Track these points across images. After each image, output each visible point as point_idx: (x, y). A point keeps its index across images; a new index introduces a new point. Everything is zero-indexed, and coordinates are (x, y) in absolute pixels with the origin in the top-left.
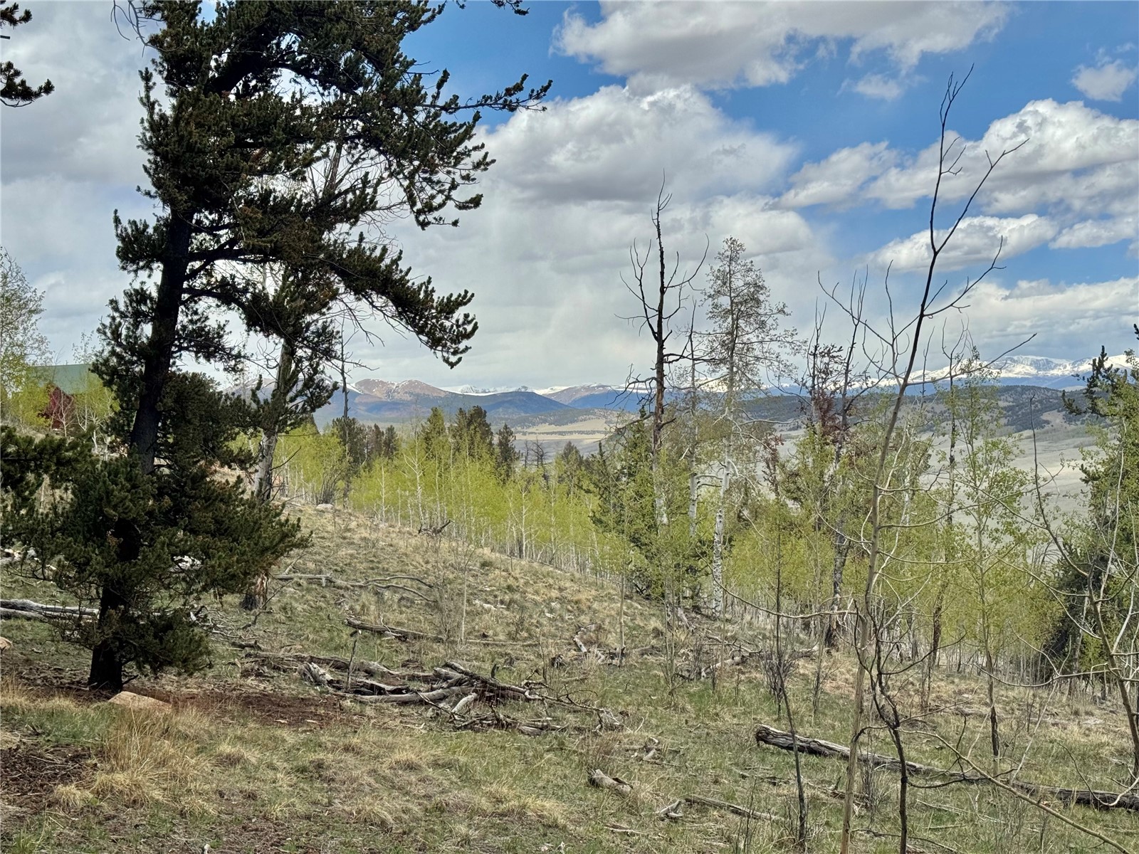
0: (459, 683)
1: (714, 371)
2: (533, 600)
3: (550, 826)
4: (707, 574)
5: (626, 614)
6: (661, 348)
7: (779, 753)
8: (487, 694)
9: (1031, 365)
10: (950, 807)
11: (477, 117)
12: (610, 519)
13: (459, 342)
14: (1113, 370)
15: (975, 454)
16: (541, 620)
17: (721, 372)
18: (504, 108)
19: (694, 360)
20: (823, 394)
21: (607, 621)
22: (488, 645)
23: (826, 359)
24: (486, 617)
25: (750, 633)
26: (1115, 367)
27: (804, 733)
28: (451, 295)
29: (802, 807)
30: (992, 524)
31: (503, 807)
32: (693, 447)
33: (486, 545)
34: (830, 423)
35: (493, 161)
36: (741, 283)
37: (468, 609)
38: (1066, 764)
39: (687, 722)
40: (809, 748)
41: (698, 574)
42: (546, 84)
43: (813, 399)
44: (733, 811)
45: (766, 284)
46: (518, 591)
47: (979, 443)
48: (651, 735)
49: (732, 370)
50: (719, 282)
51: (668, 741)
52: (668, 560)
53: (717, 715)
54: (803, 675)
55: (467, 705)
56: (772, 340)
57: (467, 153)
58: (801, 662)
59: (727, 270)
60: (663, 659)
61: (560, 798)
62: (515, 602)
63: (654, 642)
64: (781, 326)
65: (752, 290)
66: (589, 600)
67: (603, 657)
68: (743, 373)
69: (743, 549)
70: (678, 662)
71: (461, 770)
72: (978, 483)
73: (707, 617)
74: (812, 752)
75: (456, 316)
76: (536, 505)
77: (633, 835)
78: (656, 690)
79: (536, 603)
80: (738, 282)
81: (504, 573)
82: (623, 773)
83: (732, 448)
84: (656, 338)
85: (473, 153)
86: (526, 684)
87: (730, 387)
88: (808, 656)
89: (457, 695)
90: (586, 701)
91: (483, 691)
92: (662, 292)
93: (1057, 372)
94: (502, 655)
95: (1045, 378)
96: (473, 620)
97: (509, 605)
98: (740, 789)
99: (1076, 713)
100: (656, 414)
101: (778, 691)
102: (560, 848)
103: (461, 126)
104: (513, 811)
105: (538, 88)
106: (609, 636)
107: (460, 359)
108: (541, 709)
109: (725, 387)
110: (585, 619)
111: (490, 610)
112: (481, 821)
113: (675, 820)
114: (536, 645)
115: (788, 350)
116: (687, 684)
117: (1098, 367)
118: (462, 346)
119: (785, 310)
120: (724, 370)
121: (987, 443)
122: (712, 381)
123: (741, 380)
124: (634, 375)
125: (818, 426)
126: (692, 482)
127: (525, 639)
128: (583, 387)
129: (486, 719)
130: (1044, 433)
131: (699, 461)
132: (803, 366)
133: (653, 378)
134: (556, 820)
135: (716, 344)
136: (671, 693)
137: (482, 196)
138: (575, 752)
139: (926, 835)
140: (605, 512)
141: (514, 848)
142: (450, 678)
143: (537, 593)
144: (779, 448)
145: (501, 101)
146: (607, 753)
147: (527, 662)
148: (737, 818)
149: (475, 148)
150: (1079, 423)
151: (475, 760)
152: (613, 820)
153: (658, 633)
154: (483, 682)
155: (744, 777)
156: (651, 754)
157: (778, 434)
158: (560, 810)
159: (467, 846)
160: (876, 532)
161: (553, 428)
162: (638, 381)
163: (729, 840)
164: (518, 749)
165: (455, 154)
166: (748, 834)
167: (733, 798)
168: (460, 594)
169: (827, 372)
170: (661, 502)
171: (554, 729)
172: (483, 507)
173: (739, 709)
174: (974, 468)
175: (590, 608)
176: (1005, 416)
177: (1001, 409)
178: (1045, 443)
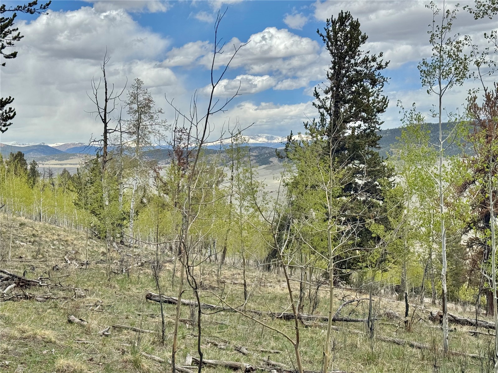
0: (7, 279)
1: (130, 137)
2: (45, 240)
3: (48, 342)
4: (127, 227)
5: (89, 245)
6: (106, 126)
7: (156, 304)
8: (21, 284)
9: (265, 138)
10: (227, 322)
11: (15, 16)
12: (82, 203)
13: (7, 121)
14: (295, 140)
15: (239, 175)
16: (49, 249)
17: (133, 138)
18: (28, 12)
19: (121, 132)
20: (179, 148)
21: (80, 249)
22: (22, 261)
23: (180, 133)
24: (22, 248)
25: (146, 252)
26: (296, 139)
27: (167, 295)
28: (2, 99)
29: (163, 326)
30: (246, 204)
31: (25, 335)
32: (121, 171)
33: (23, 216)
34: (182, 161)
35: (23, 37)
36: (142, 99)
37: (13, 245)
38: (274, 302)
39: (115, 292)
40: (169, 301)
41: (123, 227)
42: (48, 3)
43: (174, 151)
44: (133, 330)
45: (153, 99)
46: (38, 236)
47: (241, 170)
48: (99, 299)
49: (138, 137)
50: (132, 98)
51: (106, 301)
52: (108, 221)
53: (129, 289)
54: (168, 270)
55: (11, 289)
56: (156, 124)
57: (10, 32)
58: (167, 264)
59: (136, 92)
60: (105, 265)
61: (53, 329)
62: (36, 241)
63: (102, 258)
64: (160, 118)
65: (147, 102)
66: (72, 240)
67: (78, 265)
68: (143, 138)
69: (143, 216)
70: (113, 266)
71: (6, 319)
72: (240, 187)
73: (127, 246)
74: (170, 302)
75: (5, 108)
76: (47, 197)
77: (87, 343)
78: (102, 279)
79: (46, 242)
80: (141, 98)
81: (31, 229)
82: (84, 316)
83: (138, 172)
84: (103, 122)
85: (12, 32)
86: (40, 279)
87: (138, 144)
88: (170, 261)
89: (6, 285)
90: (69, 285)
91: (19, 283)
92: (106, 101)
93: (275, 141)
94: (29, 266)
95: (271, 144)
96: (15, 250)
97: (33, 243)
98: (138, 320)
99: (279, 281)
100: (103, 156)
101: (156, 277)
102: (52, 352)
103: (7, 19)
104: (30, 336)
105: (44, 4)
106: (81, 256)
107: (7, 129)
108: (47, 290)
109: (135, 145)
110: (70, 248)
111: (24, 245)
112: (14, 342)
113: (107, 336)
114: (46, 261)
115: (163, 128)
116: (116, 276)
117: (290, 139)
118: (8, 123)
119: (162, 111)
120: (135, 137)
121: (244, 170)
122: (130, 142)
123: (142, 141)
124: (93, 138)
125: (177, 162)
126: (121, 186)
127: (41, 258)
128: (72, 144)
129: (20, 295)
130: (270, 166)
131: (123, 177)
132: (169, 136)
133: (102, 140)
134: (51, 339)
135: (131, 126)
136: (109, 280)
137: (17, 52)
138: (62, 308)
139: (216, 335)
140: (80, 200)
141: (30, 353)
142: (3, 277)
143: (47, 237)
144: (160, 172)
145: (26, 9)
146: (78, 308)
147: (41, 268)
148: (135, 333)
149: (14, 30)
150: (282, 162)
151: (13, 314)
152: (78, 338)
153: (104, 254)
154: (19, 278)
155: (139, 315)
156: (98, 307)
157: (159, 166)
158: (53, 334)
159: (7, 354)
160: (190, 206)
161: (57, 162)
162: (95, 141)
163: (131, 343)
164: (35, 308)
165: (4, 32)
166: (139, 339)
167: (134, 324)
168: (9, 239)
169: (181, 139)
170: (105, 195)
171: (53, 299)
172: (22, 198)
173: (138, 286)
174: (238, 180)
175: (72, 243)
176: (255, 159)
177: (253, 156)
178: (271, 171)
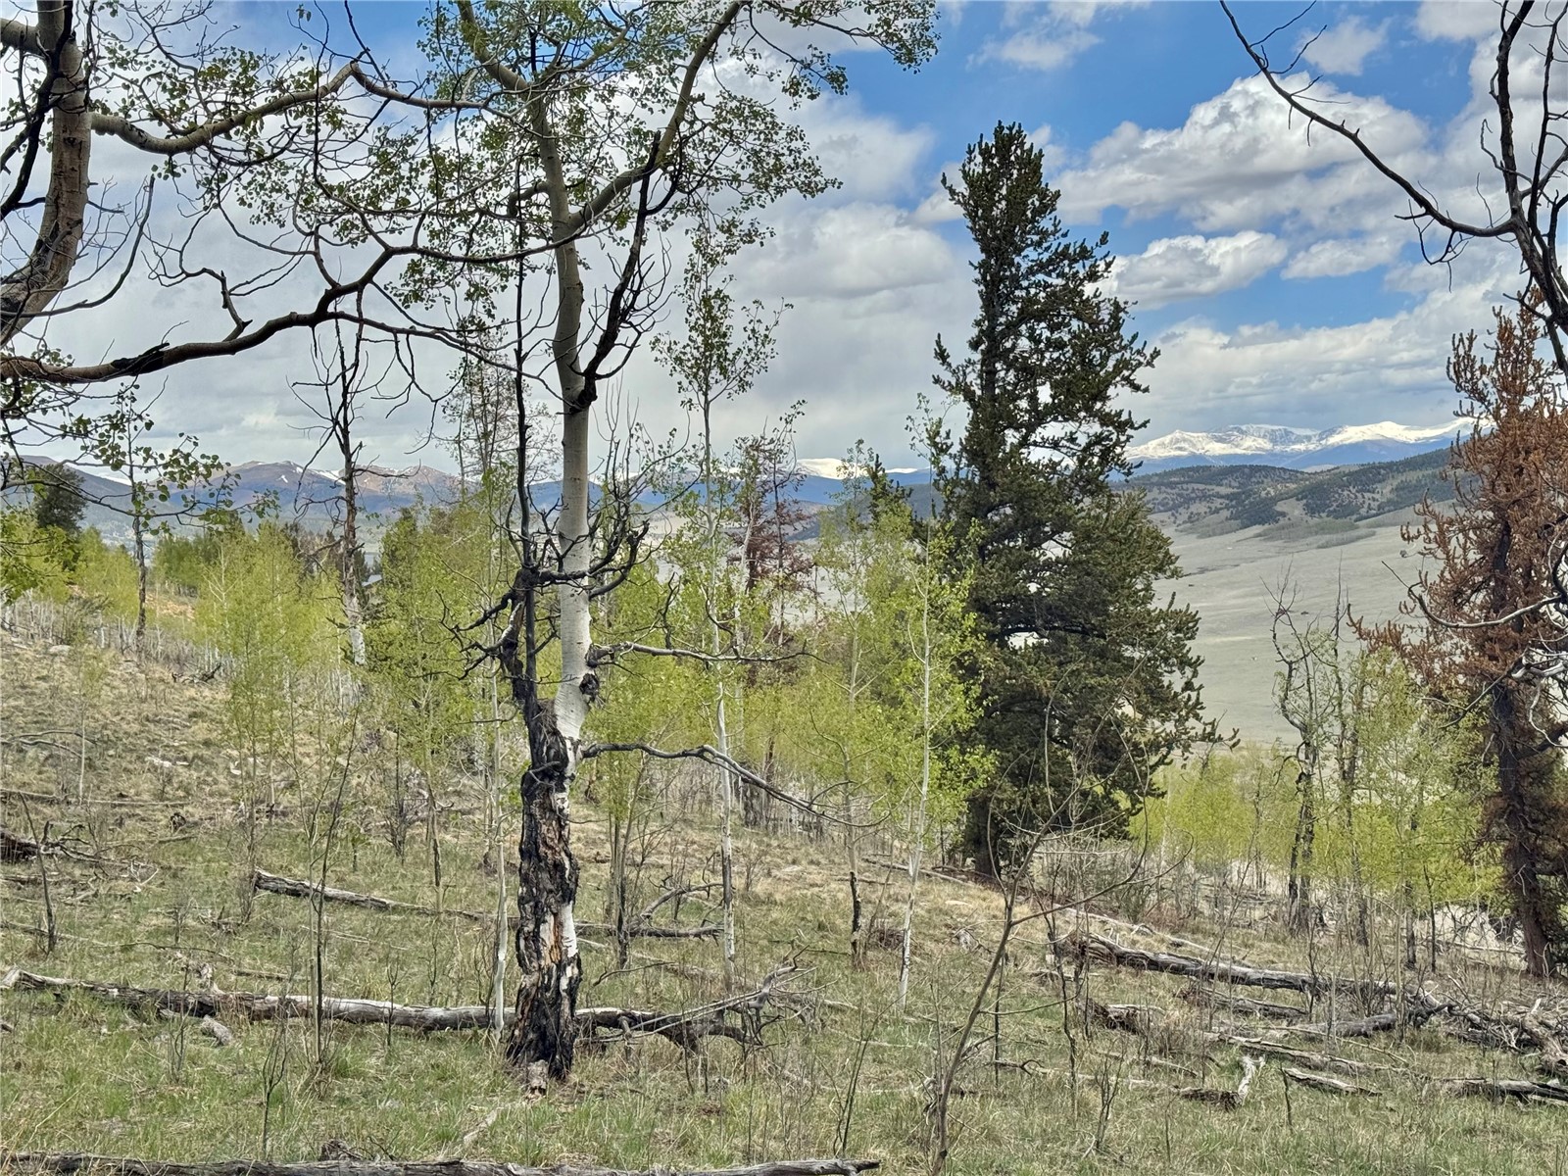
2: (228, 755)
9: (1264, 437)
16: (219, 777)
37: (132, 766)
62: (201, 758)
79: (230, 759)
93: (1299, 447)
95: (1283, 455)
97: (192, 761)
111: (162, 767)
127: (178, 799)
130: (1278, 529)
150: (1323, 515)
168: (133, 750)
176: (1227, 507)
177: (1222, 497)
178: (1279, 543)
